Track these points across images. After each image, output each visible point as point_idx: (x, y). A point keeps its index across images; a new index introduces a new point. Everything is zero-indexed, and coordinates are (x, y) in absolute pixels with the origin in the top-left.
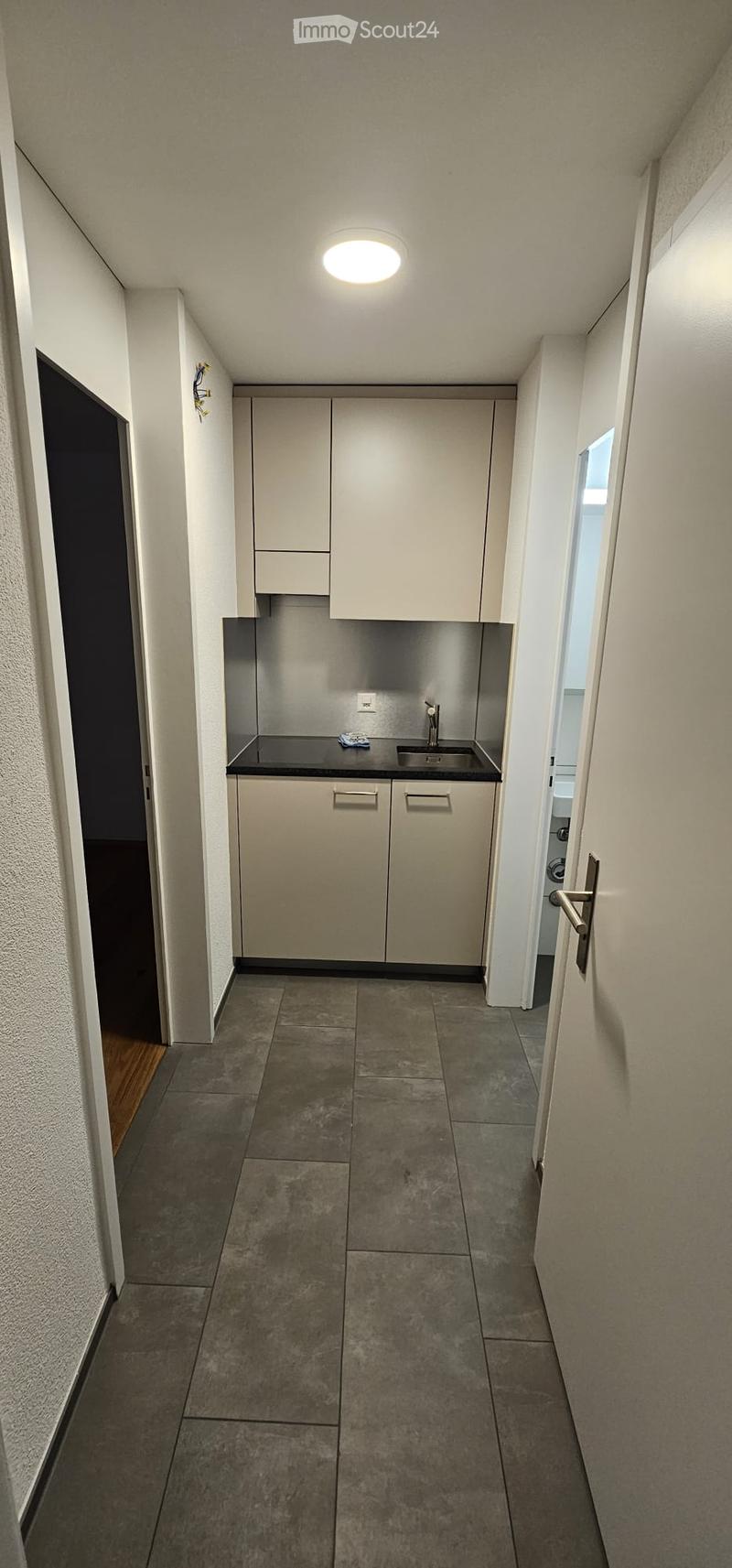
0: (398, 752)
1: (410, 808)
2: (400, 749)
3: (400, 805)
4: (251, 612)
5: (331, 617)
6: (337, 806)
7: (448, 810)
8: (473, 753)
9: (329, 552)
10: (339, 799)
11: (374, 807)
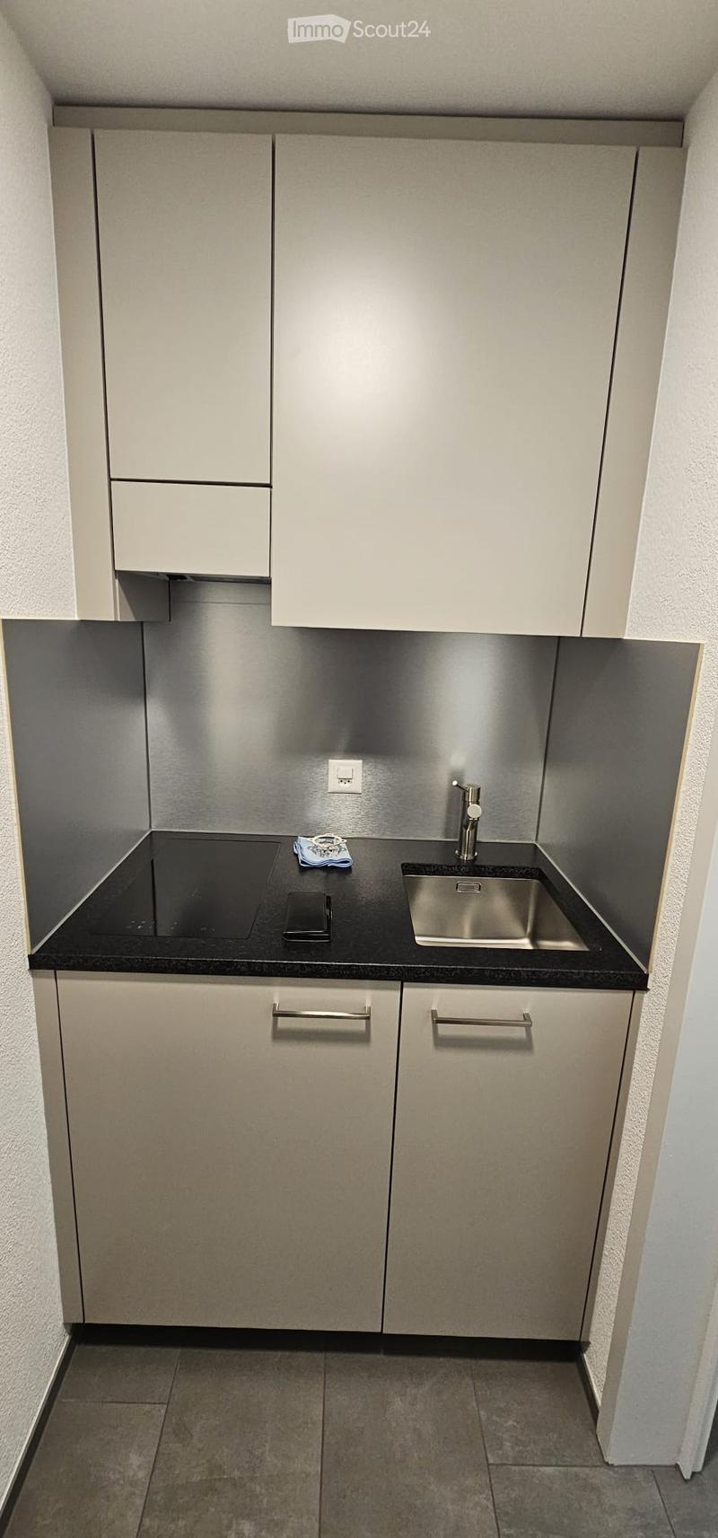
0: (404, 872)
1: (441, 1042)
2: (408, 869)
3: (419, 1034)
4: (108, 607)
5: (273, 624)
6: (279, 1035)
7: (525, 1045)
8: (541, 876)
9: (269, 486)
10: (283, 1023)
11: (363, 1038)
